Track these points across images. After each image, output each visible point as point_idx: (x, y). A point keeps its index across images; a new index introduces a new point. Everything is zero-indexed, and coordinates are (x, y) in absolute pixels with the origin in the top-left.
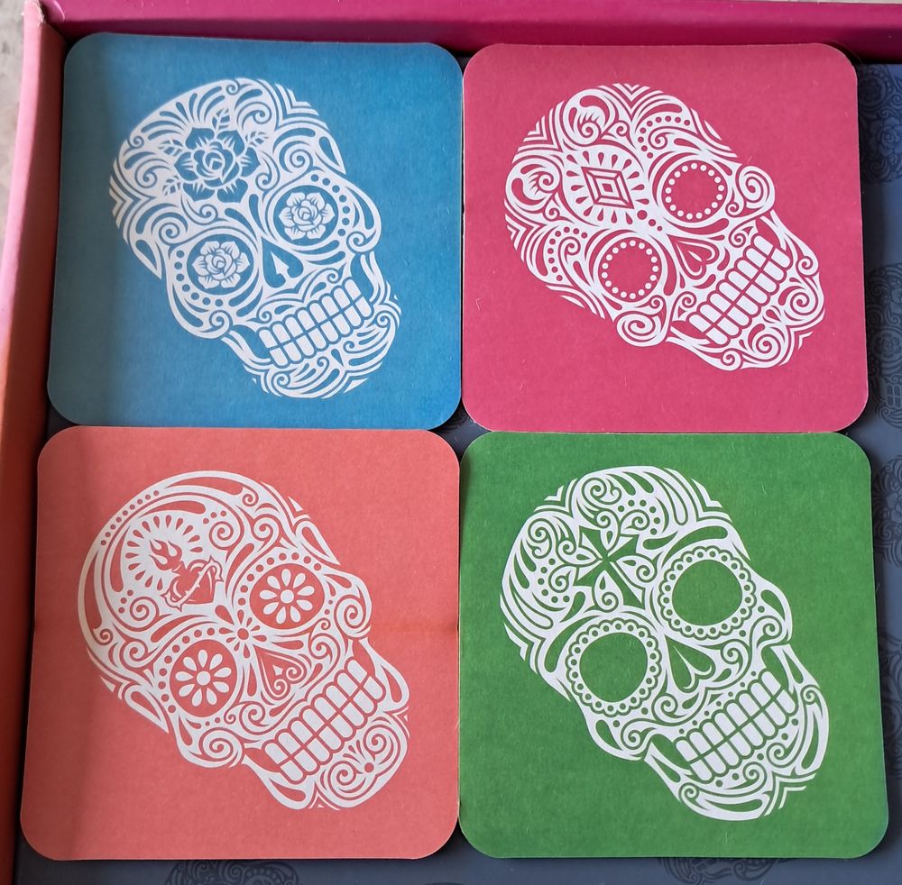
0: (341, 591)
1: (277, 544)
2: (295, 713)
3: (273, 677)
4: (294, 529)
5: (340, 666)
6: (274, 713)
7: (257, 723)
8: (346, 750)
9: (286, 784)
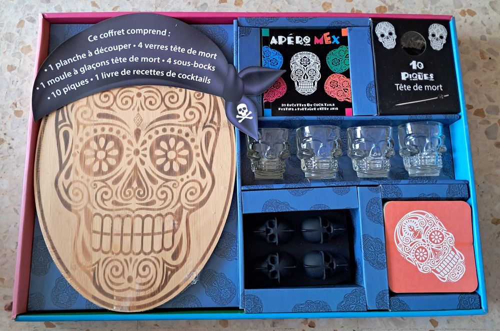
0: (448, 236)
1: (433, 226)
2: (441, 262)
3: (436, 254)
4: (437, 223)
5: (449, 252)
6: (437, 262)
7: (434, 264)
8: (453, 270)
9: (441, 277)
